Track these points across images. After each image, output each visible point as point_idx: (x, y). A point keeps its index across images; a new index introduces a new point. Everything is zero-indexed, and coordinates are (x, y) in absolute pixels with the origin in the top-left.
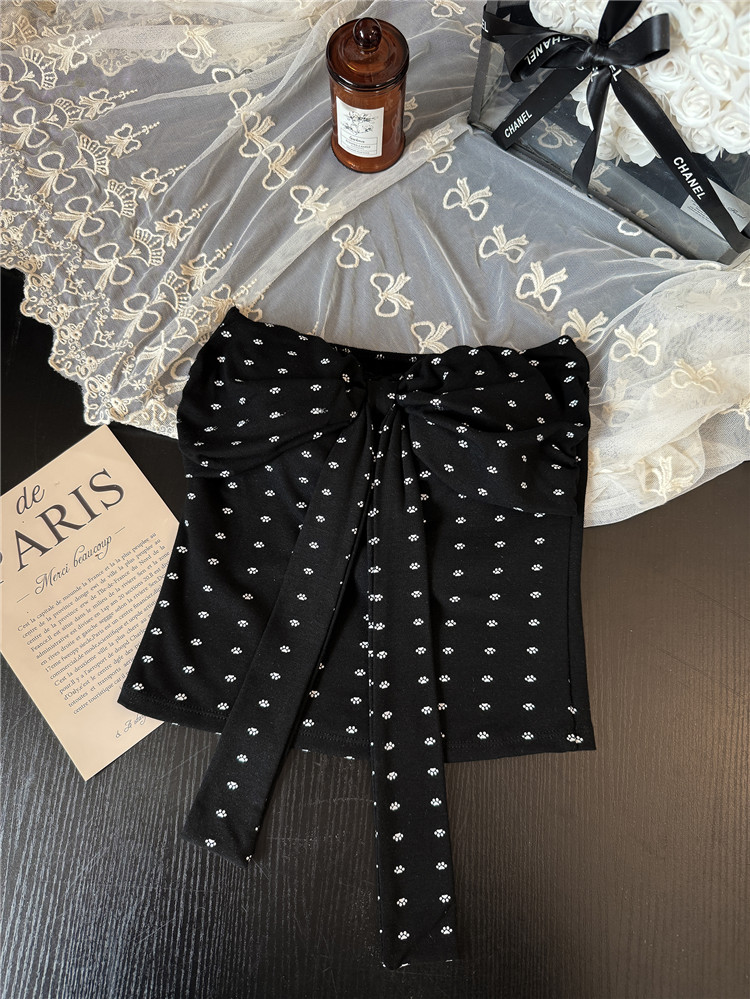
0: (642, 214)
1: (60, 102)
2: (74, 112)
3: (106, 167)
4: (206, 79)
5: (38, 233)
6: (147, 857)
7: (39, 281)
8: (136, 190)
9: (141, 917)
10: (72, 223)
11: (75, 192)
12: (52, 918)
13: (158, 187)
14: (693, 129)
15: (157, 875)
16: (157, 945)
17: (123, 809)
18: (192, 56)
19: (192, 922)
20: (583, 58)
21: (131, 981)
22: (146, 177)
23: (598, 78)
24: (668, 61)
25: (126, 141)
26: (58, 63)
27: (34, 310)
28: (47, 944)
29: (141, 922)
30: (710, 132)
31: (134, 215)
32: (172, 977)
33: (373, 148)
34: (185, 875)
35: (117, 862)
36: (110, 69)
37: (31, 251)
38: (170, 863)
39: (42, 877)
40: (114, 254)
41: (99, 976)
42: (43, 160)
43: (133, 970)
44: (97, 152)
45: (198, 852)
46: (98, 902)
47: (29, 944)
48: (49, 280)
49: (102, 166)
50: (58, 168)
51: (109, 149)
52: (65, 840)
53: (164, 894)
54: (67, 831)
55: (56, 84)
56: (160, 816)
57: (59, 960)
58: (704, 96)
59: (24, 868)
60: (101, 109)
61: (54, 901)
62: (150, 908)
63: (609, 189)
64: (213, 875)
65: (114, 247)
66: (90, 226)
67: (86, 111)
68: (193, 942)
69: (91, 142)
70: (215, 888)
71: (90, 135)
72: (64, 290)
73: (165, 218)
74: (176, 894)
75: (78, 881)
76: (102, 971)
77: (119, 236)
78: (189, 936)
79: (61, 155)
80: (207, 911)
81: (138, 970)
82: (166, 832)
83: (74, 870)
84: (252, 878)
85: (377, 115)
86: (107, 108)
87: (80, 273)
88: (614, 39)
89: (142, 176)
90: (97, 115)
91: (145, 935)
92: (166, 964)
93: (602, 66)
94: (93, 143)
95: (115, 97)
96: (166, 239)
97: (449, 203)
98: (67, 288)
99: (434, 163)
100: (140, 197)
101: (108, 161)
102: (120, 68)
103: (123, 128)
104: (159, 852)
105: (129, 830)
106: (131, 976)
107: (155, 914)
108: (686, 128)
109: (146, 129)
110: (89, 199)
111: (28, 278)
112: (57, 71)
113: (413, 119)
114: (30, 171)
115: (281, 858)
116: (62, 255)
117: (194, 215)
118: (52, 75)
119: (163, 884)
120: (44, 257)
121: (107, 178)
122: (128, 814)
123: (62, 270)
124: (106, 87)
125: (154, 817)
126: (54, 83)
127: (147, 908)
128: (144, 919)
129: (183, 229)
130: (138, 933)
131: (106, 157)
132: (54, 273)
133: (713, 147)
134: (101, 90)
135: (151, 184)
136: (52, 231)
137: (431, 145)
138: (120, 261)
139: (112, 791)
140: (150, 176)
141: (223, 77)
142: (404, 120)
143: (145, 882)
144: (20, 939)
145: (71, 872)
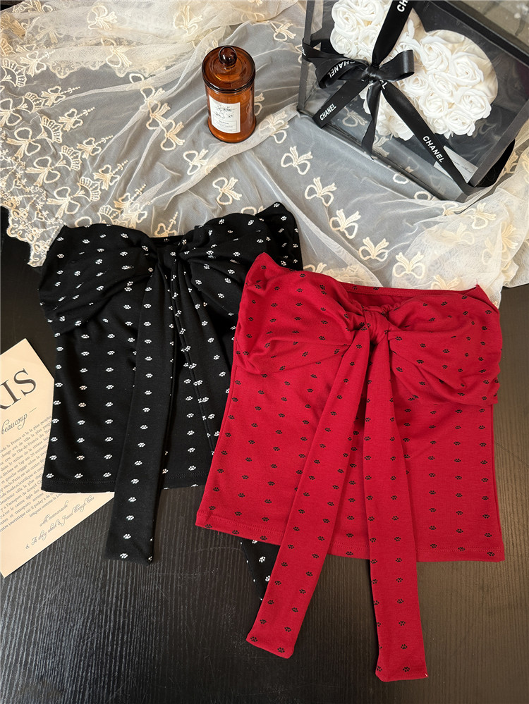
0: (409, 169)
1: (28, 96)
2: (38, 102)
3: (60, 137)
4: (125, 80)
5: (16, 181)
6: (90, 588)
7: (18, 214)
8: (80, 152)
9: (86, 627)
10: (38, 175)
11: (40, 154)
12: (27, 629)
13: (95, 150)
14: (434, 119)
15: (96, 599)
16: (97, 644)
17: (73, 557)
18: (116, 66)
19: (119, 629)
20: (363, 75)
21: (79, 667)
22: (87, 143)
23: (373, 87)
24: (414, 78)
25: (73, 120)
26: (27, 70)
27: (16, 232)
28: (24, 645)
29: (86, 629)
30: (444, 121)
31: (79, 168)
32: (106, 664)
33: (234, 127)
34: (114, 598)
35: (70, 591)
36: (62, 74)
37: (12, 194)
38: (105, 591)
39: (20, 602)
40: (67, 194)
41: (58, 665)
42: (18, 134)
43: (81, 660)
44: (54, 128)
45: (122, 584)
46: (58, 618)
47: (13, 646)
48: (25, 213)
49: (57, 137)
50: (28, 138)
51: (62, 125)
52: (36, 578)
53: (101, 612)
54: (37, 572)
55: (26, 83)
56: (98, 561)
57: (33, 656)
58: (439, 99)
59: (9, 597)
60: (56, 100)
61: (29, 618)
62: (92, 621)
63: (388, 153)
64: (132, 598)
65: (67, 190)
66: (50, 176)
67: (46, 101)
68: (120, 642)
69: (49, 121)
70: (134, 607)
71: (49, 116)
72: (35, 219)
73: (100, 171)
74: (109, 611)
75: (44, 604)
76: (61, 662)
77: (70, 183)
78: (118, 638)
79: (30, 130)
80: (129, 621)
81: (84, 661)
82: (102, 572)
83: (42, 597)
84: (158, 598)
85: (236, 107)
86: (60, 99)
87: (45, 207)
88: (382, 63)
89: (84, 143)
90: (53, 104)
91: (88, 638)
92: (103, 656)
93: (374, 80)
94: (51, 122)
95: (65, 92)
96: (102, 183)
97: (285, 163)
98: (37, 217)
99: (275, 137)
100: (83, 157)
101: (61, 134)
102: (68, 72)
103: (70, 112)
104: (98, 584)
105: (77, 570)
106: (80, 664)
107: (95, 624)
108: (430, 118)
109: (86, 112)
110: (49, 158)
111: (11, 212)
112: (26, 75)
113: (261, 107)
114: (9, 141)
115: (176, 586)
116: (33, 196)
117: (119, 168)
118: (23, 77)
119: (100, 606)
120: (20, 198)
121: (61, 145)
122: (77, 560)
123: (33, 206)
124: (59, 85)
125: (94, 562)
126: (24, 83)
127: (90, 621)
128: (88, 628)
129: (112, 177)
130: (84, 637)
131: (60, 131)
132: (28, 208)
133: (447, 130)
134: (56, 87)
135: (90, 148)
136: (26, 180)
137: (273, 125)
138: (71, 199)
139: (66, 546)
140: (89, 143)
141: (136, 79)
142: (254, 108)
143: (88, 604)
144: (7, 642)
145: (40, 599)
